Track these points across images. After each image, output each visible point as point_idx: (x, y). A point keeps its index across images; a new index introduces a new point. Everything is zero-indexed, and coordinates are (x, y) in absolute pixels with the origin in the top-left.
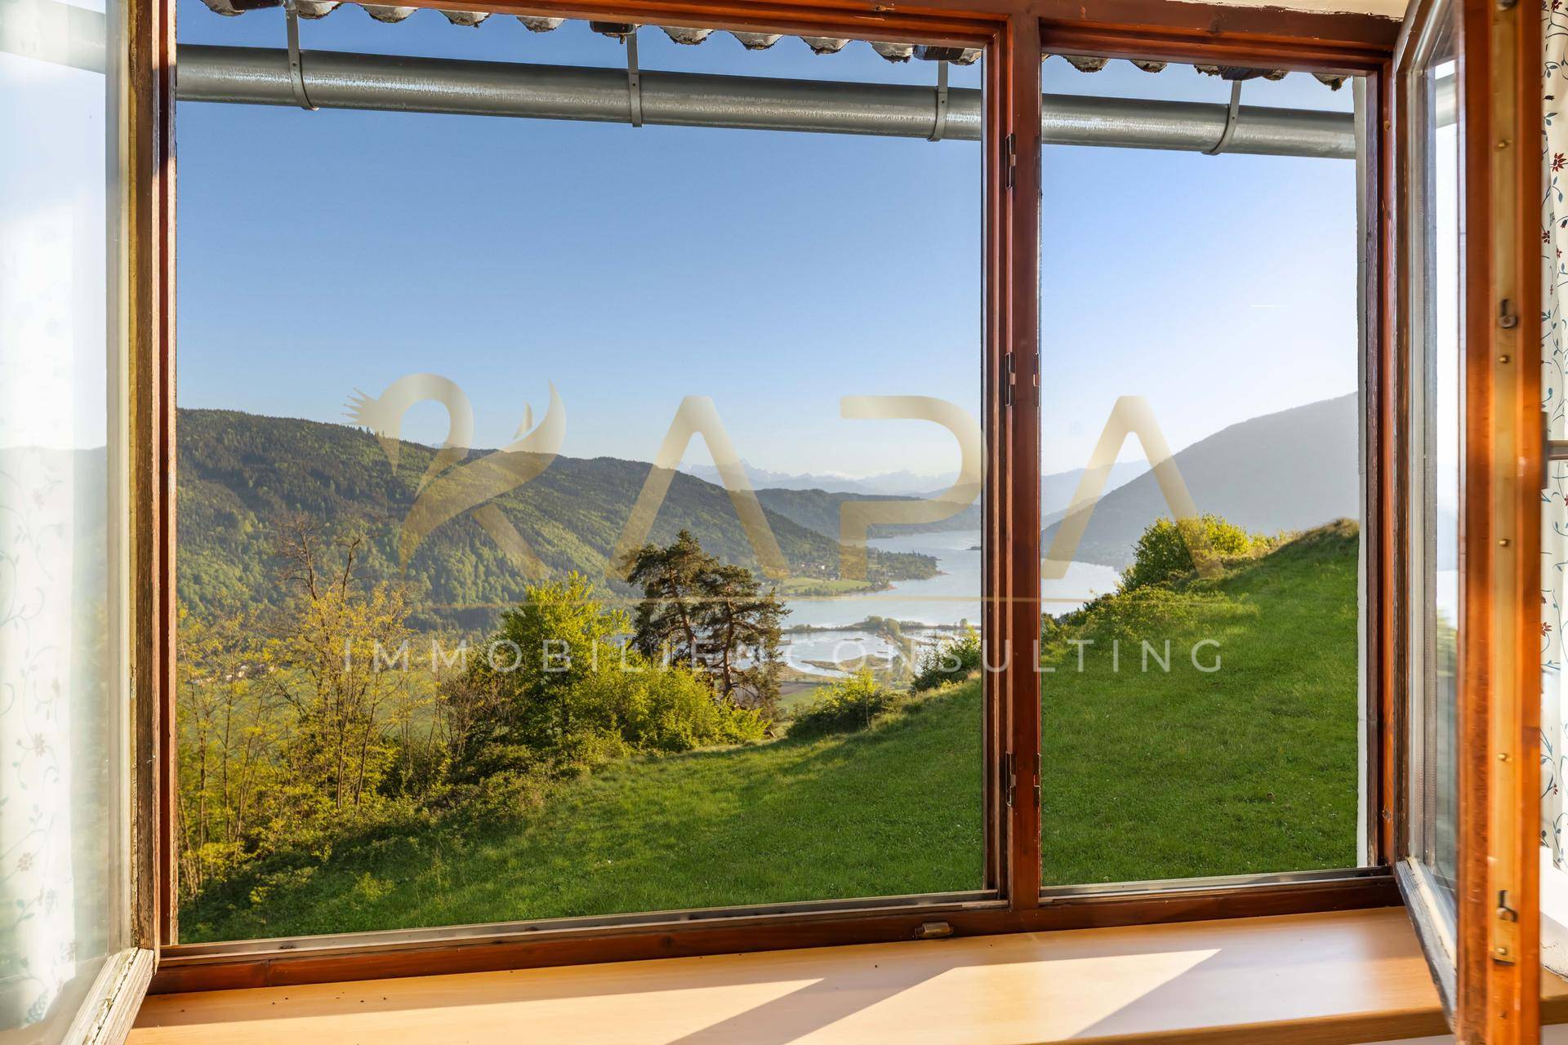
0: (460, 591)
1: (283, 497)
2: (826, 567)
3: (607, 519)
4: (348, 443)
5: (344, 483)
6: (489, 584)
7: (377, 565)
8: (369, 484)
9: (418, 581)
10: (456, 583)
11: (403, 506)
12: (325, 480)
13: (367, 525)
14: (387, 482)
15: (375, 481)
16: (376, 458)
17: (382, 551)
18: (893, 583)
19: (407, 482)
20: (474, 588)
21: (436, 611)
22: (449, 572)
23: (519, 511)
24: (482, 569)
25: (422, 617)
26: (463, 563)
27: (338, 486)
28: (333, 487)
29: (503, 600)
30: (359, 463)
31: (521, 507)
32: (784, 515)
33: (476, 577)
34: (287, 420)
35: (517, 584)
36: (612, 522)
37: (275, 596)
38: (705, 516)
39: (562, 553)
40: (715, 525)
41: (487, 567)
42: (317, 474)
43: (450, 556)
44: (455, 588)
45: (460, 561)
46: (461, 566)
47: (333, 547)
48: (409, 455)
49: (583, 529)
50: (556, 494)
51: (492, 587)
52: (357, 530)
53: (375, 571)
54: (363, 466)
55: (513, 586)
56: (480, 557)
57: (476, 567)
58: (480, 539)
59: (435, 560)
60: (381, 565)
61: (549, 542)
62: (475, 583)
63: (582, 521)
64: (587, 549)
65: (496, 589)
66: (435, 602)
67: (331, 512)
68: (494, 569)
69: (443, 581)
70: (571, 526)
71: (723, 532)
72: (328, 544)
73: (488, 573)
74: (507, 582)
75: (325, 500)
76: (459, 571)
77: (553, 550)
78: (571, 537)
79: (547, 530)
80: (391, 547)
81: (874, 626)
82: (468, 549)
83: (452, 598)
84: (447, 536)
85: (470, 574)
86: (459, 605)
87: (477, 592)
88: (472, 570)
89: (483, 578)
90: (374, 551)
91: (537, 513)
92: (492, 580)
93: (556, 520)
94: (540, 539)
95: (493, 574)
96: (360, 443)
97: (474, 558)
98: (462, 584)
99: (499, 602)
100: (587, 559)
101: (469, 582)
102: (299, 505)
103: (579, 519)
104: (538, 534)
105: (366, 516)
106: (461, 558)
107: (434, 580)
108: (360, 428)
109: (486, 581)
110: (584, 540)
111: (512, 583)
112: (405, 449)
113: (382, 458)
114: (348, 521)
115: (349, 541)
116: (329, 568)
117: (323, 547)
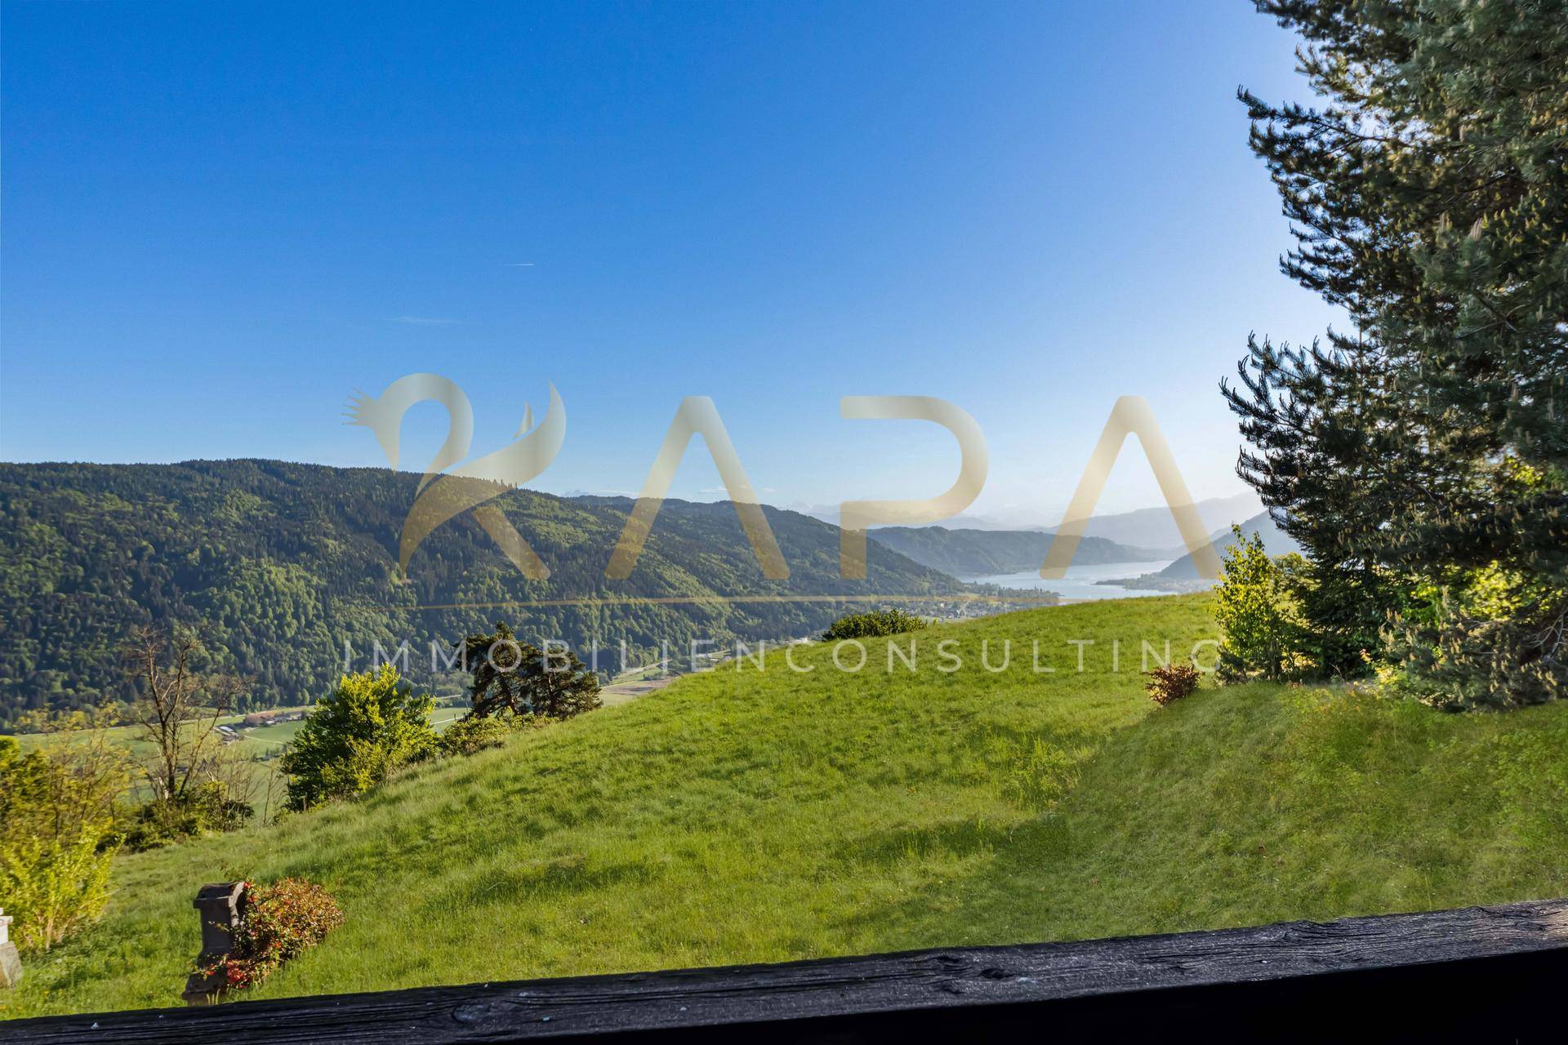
0: (587, 634)
2: (946, 605)
3: (726, 561)
5: (480, 534)
6: (614, 626)
7: (510, 611)
9: (549, 625)
10: (583, 626)
12: (463, 531)
13: (500, 573)
16: (509, 509)
17: (514, 597)
19: (538, 530)
20: (600, 631)
22: (577, 616)
23: (642, 556)
26: (590, 607)
27: (474, 536)
28: (470, 537)
31: (644, 551)
32: (905, 554)
33: (603, 619)
35: (641, 626)
36: (731, 564)
37: (419, 640)
38: (824, 556)
39: (683, 596)
40: (833, 564)
41: (612, 611)
42: (456, 526)
44: (582, 631)
45: (587, 605)
46: (588, 610)
47: (470, 594)
48: (540, 505)
49: (703, 572)
50: (677, 538)
51: (617, 629)
52: (491, 578)
53: (508, 617)
55: (637, 629)
56: (605, 601)
57: (602, 611)
58: (606, 584)
59: (564, 605)
60: (514, 611)
61: (671, 586)
62: (601, 626)
63: (702, 564)
64: (707, 591)
65: (621, 632)
67: (468, 561)
68: (619, 612)
70: (692, 569)
72: (466, 592)
73: (613, 616)
74: (632, 625)
75: (463, 550)
76: (586, 615)
77: (675, 593)
78: (692, 580)
80: (523, 593)
82: (594, 594)
84: (574, 582)
85: (596, 618)
87: (603, 634)
88: (598, 613)
89: (609, 621)
90: (508, 597)
91: (659, 557)
92: (617, 623)
93: (677, 564)
94: (662, 582)
95: (618, 617)
97: (600, 602)
98: (589, 628)
100: (707, 602)
101: (596, 625)
102: (439, 556)
103: (699, 562)
104: (660, 577)
106: (587, 602)
107: (564, 627)
109: (611, 624)
110: (705, 583)
111: (636, 626)
112: (536, 499)
113: (515, 509)
114: (484, 569)
115: (484, 588)
116: (468, 614)
117: (461, 595)
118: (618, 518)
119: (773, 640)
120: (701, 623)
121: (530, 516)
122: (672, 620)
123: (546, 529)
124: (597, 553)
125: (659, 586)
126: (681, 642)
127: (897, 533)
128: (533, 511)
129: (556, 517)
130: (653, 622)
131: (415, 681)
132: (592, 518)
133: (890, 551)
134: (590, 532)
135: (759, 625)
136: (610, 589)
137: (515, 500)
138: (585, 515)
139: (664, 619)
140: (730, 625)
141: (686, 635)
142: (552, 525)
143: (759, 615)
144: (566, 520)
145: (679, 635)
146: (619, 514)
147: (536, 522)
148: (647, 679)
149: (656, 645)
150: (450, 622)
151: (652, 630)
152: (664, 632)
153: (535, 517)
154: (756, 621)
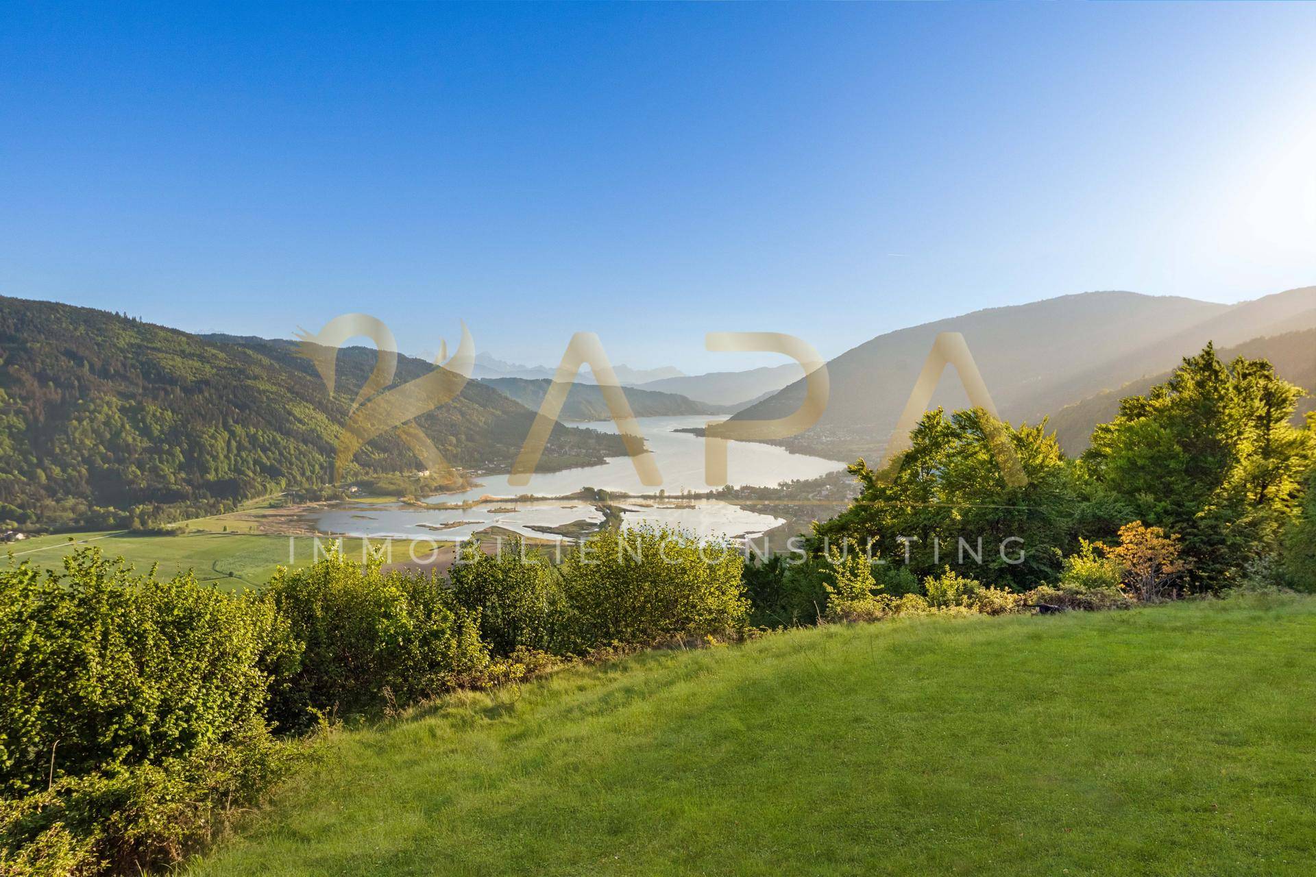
0: (212, 464)
1: (35, 375)
4: (104, 326)
5: (98, 364)
6: (241, 458)
7: (130, 440)
8: (124, 365)
9: (173, 455)
10: (208, 457)
11: (157, 386)
12: (79, 360)
13: (120, 403)
14: (142, 364)
15: (130, 362)
16: (133, 341)
17: (137, 428)
18: (607, 459)
19: (163, 363)
20: (226, 461)
21: (189, 482)
22: (202, 447)
23: (272, 393)
24: (234, 444)
25: (174, 487)
26: (216, 439)
27: (92, 366)
28: (87, 367)
29: (254, 472)
30: (115, 345)
31: (274, 389)
32: (519, 401)
33: (229, 450)
34: (41, 303)
35: (268, 458)
37: (26, 468)
39: (312, 431)
40: (455, 407)
41: (239, 443)
42: (71, 355)
43: (204, 433)
44: (208, 462)
45: (213, 437)
46: (214, 441)
47: (85, 423)
48: (165, 339)
49: (332, 410)
50: (308, 378)
51: (244, 461)
52: (110, 408)
53: (128, 445)
54: (118, 348)
55: (265, 460)
56: (232, 434)
57: (229, 443)
58: (233, 418)
59: (188, 436)
60: (134, 439)
61: (300, 421)
62: (227, 457)
64: (336, 427)
65: (248, 462)
66: (187, 474)
67: (84, 390)
68: (247, 444)
69: (196, 455)
70: (321, 407)
71: (463, 414)
72: (80, 420)
73: (240, 448)
74: (260, 456)
75: (79, 379)
76: (212, 446)
77: (304, 428)
78: (321, 417)
79: (298, 410)
80: (144, 423)
81: (589, 495)
82: (220, 426)
83: (206, 470)
84: (200, 414)
85: (222, 449)
86: (211, 477)
87: (230, 465)
88: (224, 445)
89: (235, 451)
90: (127, 427)
91: (289, 395)
92: (244, 454)
93: (307, 401)
94: (291, 418)
95: (245, 449)
96: (116, 327)
97: (226, 435)
98: (215, 458)
99: (251, 474)
100: (336, 437)
101: (221, 456)
102: (51, 383)
103: (329, 401)
104: (290, 413)
105: (121, 395)
106: (213, 434)
107: (188, 454)
108: (117, 313)
109: (238, 455)
110: (333, 420)
111: (263, 457)
112: (162, 334)
113: (138, 341)
114: (101, 399)
115: (101, 418)
116: (82, 442)
117: (75, 423)
118: (250, 356)
119: (398, 473)
120: (328, 456)
121: (154, 349)
122: (301, 453)
123: (171, 363)
124: (225, 387)
125: (288, 420)
126: (308, 473)
127: (512, 383)
128: (158, 345)
129: (183, 351)
130: (281, 454)
131: (20, 507)
132: (222, 355)
133: (506, 398)
134: (219, 368)
135: (385, 460)
136: (236, 422)
137: (138, 332)
138: (214, 351)
139: (292, 452)
140: (356, 458)
141: (313, 466)
142: (178, 359)
143: (385, 450)
144: (193, 355)
145: (306, 465)
146: (250, 352)
147: (160, 355)
148: (271, 506)
149: (283, 476)
150: (62, 450)
151: (280, 462)
152: (291, 464)
153: (159, 350)
154: (382, 455)
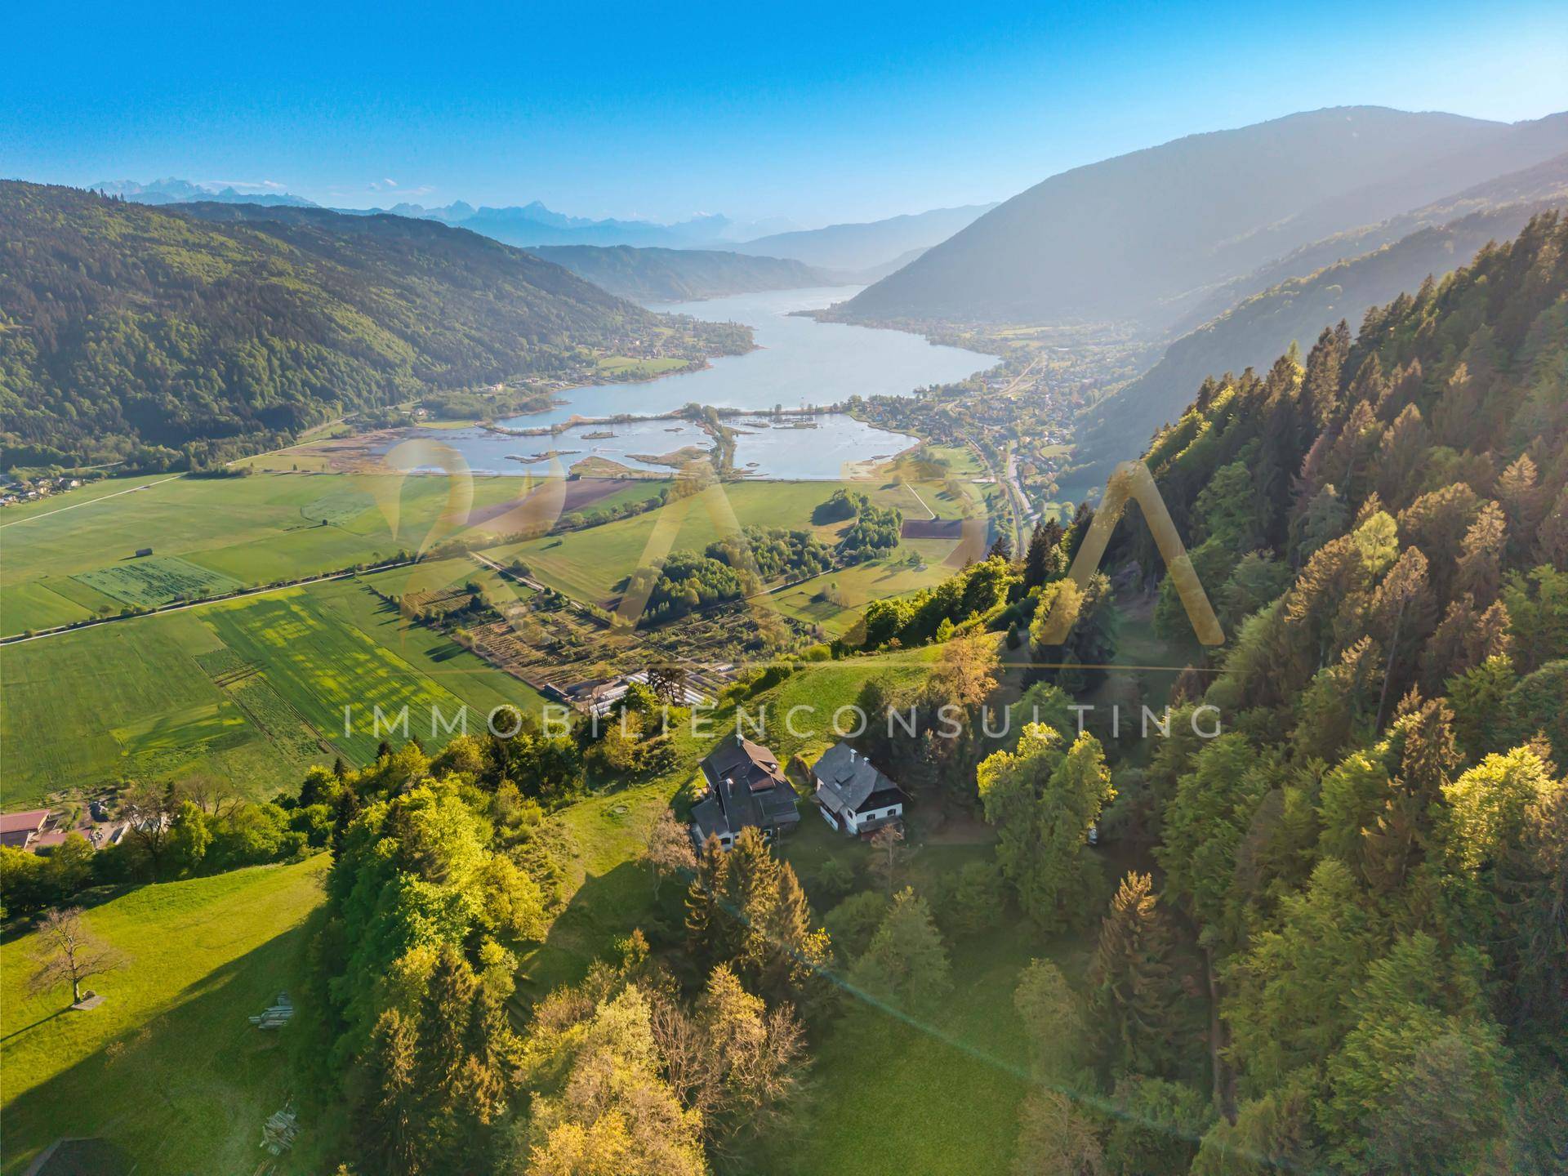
0: (256, 388)
1: (28, 286)
2: (642, 343)
3: (401, 296)
4: (86, 212)
5: (96, 267)
6: (287, 378)
7: (158, 363)
8: (125, 265)
9: (210, 379)
10: (250, 380)
11: (171, 292)
12: (74, 264)
13: (136, 317)
14: (144, 262)
15: (130, 260)
16: (124, 231)
17: (160, 346)
18: (710, 361)
19: (168, 260)
20: (271, 384)
21: (235, 411)
22: (241, 370)
23: (304, 293)
24: (276, 363)
25: (223, 419)
26: (254, 357)
27: (89, 268)
28: (84, 270)
29: (305, 396)
30: (106, 238)
31: (305, 287)
33: (272, 371)
35: (317, 377)
36: (408, 300)
37: (52, 400)
38: (508, 287)
39: (360, 340)
40: (519, 297)
41: (281, 360)
42: (62, 257)
43: (239, 350)
44: (250, 385)
45: (250, 355)
46: (252, 360)
47: (103, 344)
48: (162, 226)
49: (378, 312)
50: (340, 268)
51: (291, 382)
52: (127, 324)
53: (157, 370)
54: (112, 243)
55: (314, 380)
56: (271, 350)
57: (269, 360)
58: (267, 330)
59: (223, 355)
60: (163, 362)
61: (344, 329)
62: (272, 379)
63: (375, 302)
64: (386, 334)
65: (295, 384)
66: (231, 401)
67: (90, 302)
68: (290, 362)
69: (236, 378)
70: (364, 308)
71: (529, 305)
72: (98, 341)
73: (284, 367)
74: (306, 375)
75: (79, 287)
76: (252, 366)
77: (350, 337)
78: (367, 321)
79: (339, 314)
80: (170, 342)
81: (692, 414)
82: (256, 340)
83: (251, 396)
84: (230, 327)
85: (264, 369)
86: (258, 403)
87: (276, 388)
88: (265, 364)
89: (279, 372)
90: (152, 346)
91: (324, 295)
92: (289, 374)
93: (346, 302)
94: (333, 325)
95: (289, 368)
96: (100, 212)
97: (265, 351)
98: (258, 381)
99: (301, 398)
100: (388, 346)
101: (265, 378)
102: (50, 295)
103: (371, 299)
104: (331, 320)
105: (133, 304)
106: (250, 352)
107: (228, 378)
108: (92, 191)
109: (283, 376)
110: (381, 324)
111: (312, 377)
112: (156, 219)
113: (131, 231)
114: (115, 313)
115: (120, 336)
116: (106, 368)
117: (92, 345)
118: (262, 241)
119: (465, 388)
120: (384, 371)
121: (151, 240)
122: (352, 369)
123: (177, 258)
124: (249, 289)
125: (330, 329)
126: (365, 394)
127: (581, 252)
128: (155, 235)
129: (186, 242)
130: (331, 372)
131: (59, 448)
132: (231, 243)
133: (578, 279)
134: (234, 263)
135: (449, 372)
136: (273, 334)
137: (127, 218)
138: (223, 239)
139: (343, 369)
140: (416, 373)
141: (369, 385)
142: (184, 252)
143: (447, 360)
144: (199, 245)
145: (361, 385)
146: (262, 236)
147: (164, 249)
148: (335, 437)
149: (338, 398)
150: (87, 378)
151: (331, 381)
152: (344, 383)
153: (159, 242)
154: (444, 366)
